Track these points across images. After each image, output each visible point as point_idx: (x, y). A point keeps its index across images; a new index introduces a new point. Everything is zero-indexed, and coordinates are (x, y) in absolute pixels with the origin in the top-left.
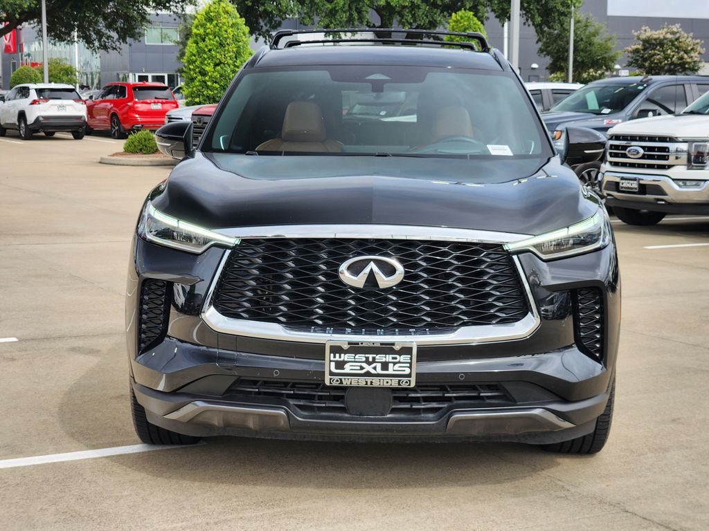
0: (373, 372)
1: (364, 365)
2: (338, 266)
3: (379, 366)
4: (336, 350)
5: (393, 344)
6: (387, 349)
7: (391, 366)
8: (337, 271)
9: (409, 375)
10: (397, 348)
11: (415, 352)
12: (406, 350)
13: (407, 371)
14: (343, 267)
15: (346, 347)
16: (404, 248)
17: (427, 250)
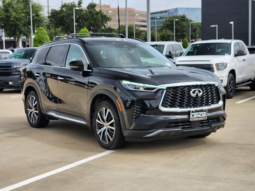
0: (199, 117)
1: (198, 115)
2: (190, 92)
3: (200, 115)
4: (193, 112)
5: (203, 109)
6: (202, 111)
7: (202, 115)
8: (190, 93)
9: (206, 117)
10: (204, 110)
11: (207, 111)
12: (205, 111)
13: (205, 116)
14: (191, 92)
15: (194, 111)
16: (201, 86)
17: (205, 87)
